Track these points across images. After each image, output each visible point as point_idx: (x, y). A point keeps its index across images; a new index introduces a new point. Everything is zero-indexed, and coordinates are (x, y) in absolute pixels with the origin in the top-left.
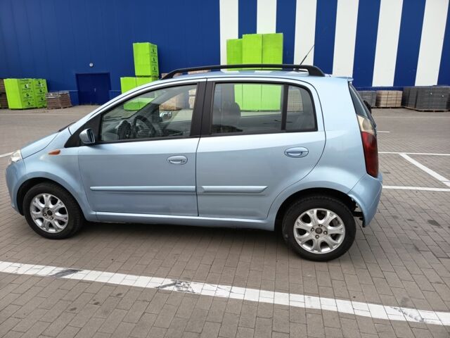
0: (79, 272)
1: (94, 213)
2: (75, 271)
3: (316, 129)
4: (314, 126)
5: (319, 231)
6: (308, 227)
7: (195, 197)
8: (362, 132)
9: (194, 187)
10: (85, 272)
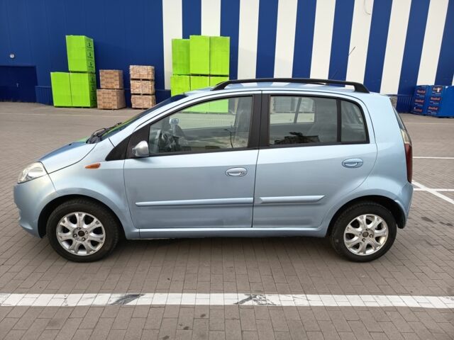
0: (142, 297)
1: (137, 230)
2: (136, 296)
3: (367, 141)
4: (365, 139)
5: (365, 234)
6: (358, 232)
7: (251, 209)
8: (405, 144)
9: (252, 199)
10: (148, 295)
